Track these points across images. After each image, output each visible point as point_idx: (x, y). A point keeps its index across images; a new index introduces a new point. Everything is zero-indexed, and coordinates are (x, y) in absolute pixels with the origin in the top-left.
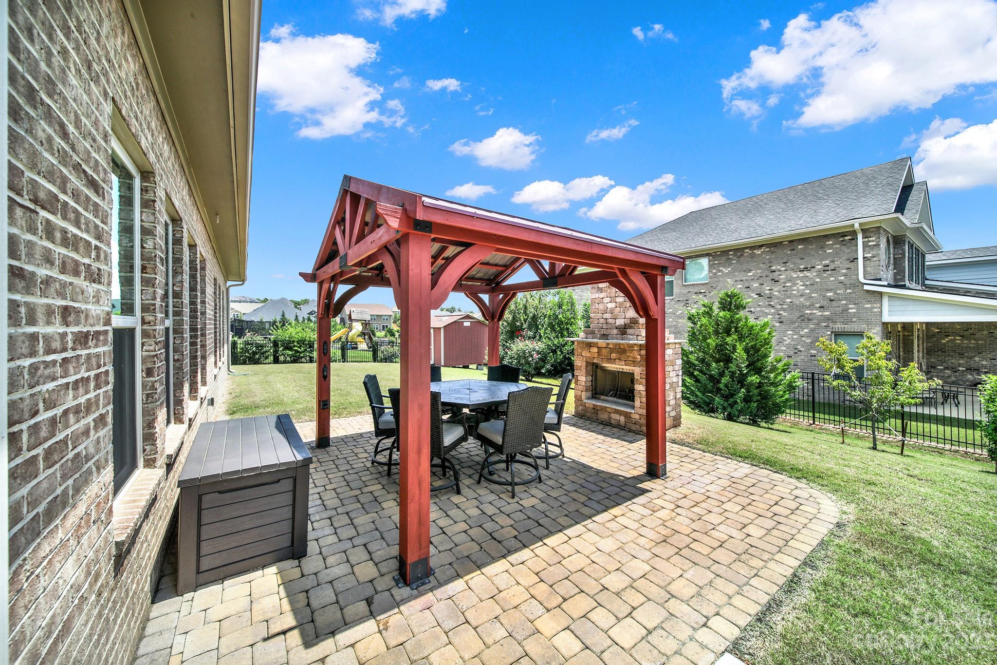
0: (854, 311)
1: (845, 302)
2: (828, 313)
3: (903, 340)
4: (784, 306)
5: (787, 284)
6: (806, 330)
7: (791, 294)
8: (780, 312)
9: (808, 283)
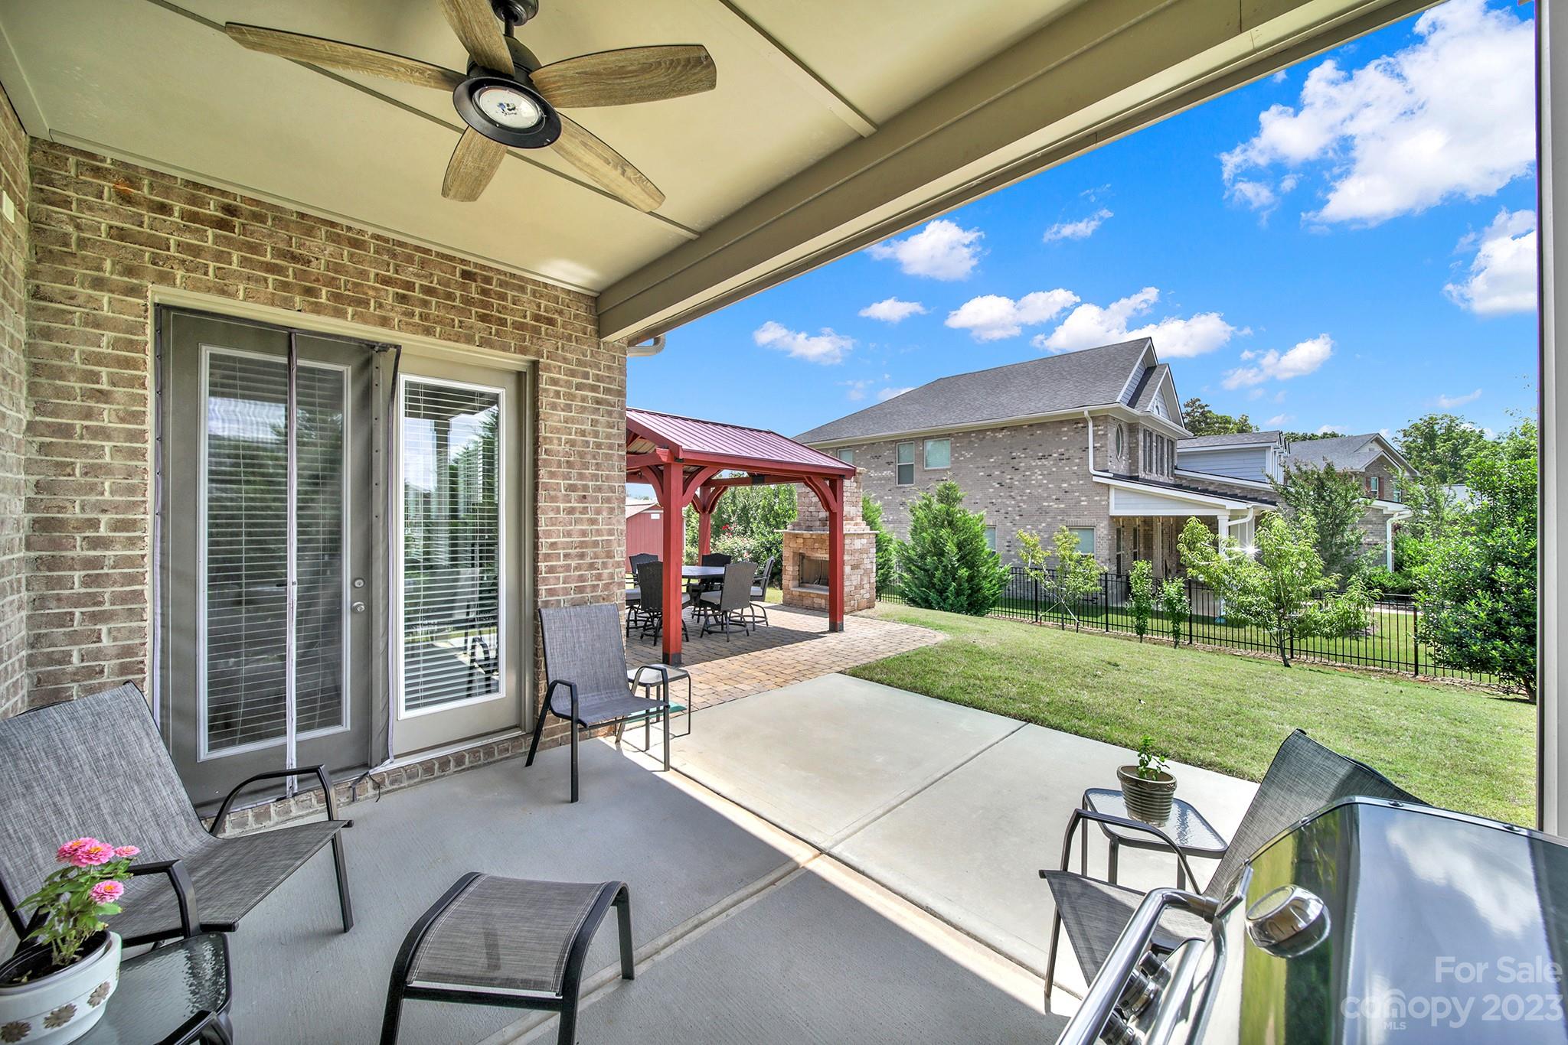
0: (1085, 503)
1: (1077, 494)
2: (1063, 506)
3: (1145, 535)
4: (1025, 498)
5: (1027, 473)
6: (1044, 525)
7: (1031, 484)
8: (1021, 504)
9: (1045, 472)
